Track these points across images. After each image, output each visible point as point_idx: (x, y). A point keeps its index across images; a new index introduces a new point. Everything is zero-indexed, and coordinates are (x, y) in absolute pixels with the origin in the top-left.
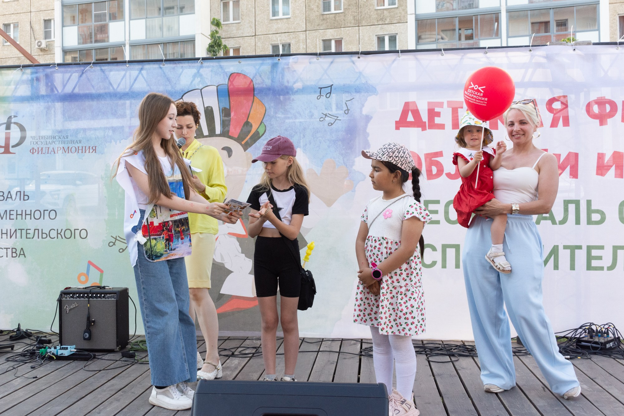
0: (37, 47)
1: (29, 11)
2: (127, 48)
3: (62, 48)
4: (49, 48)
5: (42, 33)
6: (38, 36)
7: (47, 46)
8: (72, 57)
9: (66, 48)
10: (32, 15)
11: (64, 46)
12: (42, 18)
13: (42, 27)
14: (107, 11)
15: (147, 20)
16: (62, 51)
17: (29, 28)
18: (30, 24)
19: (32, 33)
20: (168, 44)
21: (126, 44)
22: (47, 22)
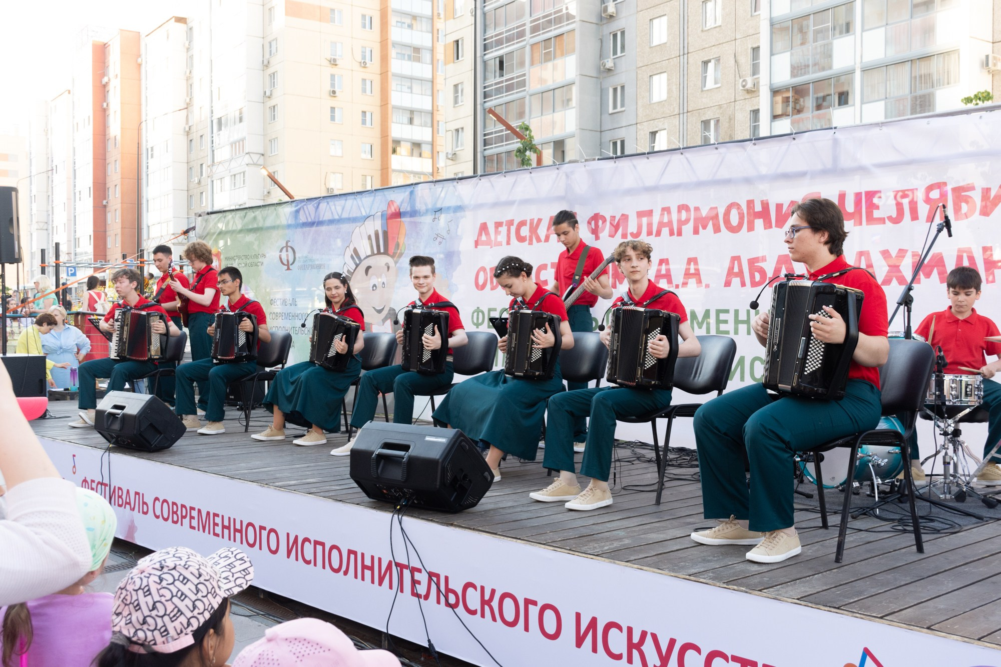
0: (741, 88)
1: (734, 39)
2: (858, 75)
3: (770, 87)
4: (757, 88)
5: (749, 67)
6: (744, 73)
7: (754, 85)
8: (783, 98)
9: (774, 86)
10: (737, 44)
11: (772, 83)
12: (750, 46)
13: (749, 59)
14: (830, 24)
15: (888, 27)
16: (769, 91)
17: (733, 62)
18: (734, 56)
19: (736, 70)
20: (918, 61)
21: (856, 69)
22: (756, 50)
